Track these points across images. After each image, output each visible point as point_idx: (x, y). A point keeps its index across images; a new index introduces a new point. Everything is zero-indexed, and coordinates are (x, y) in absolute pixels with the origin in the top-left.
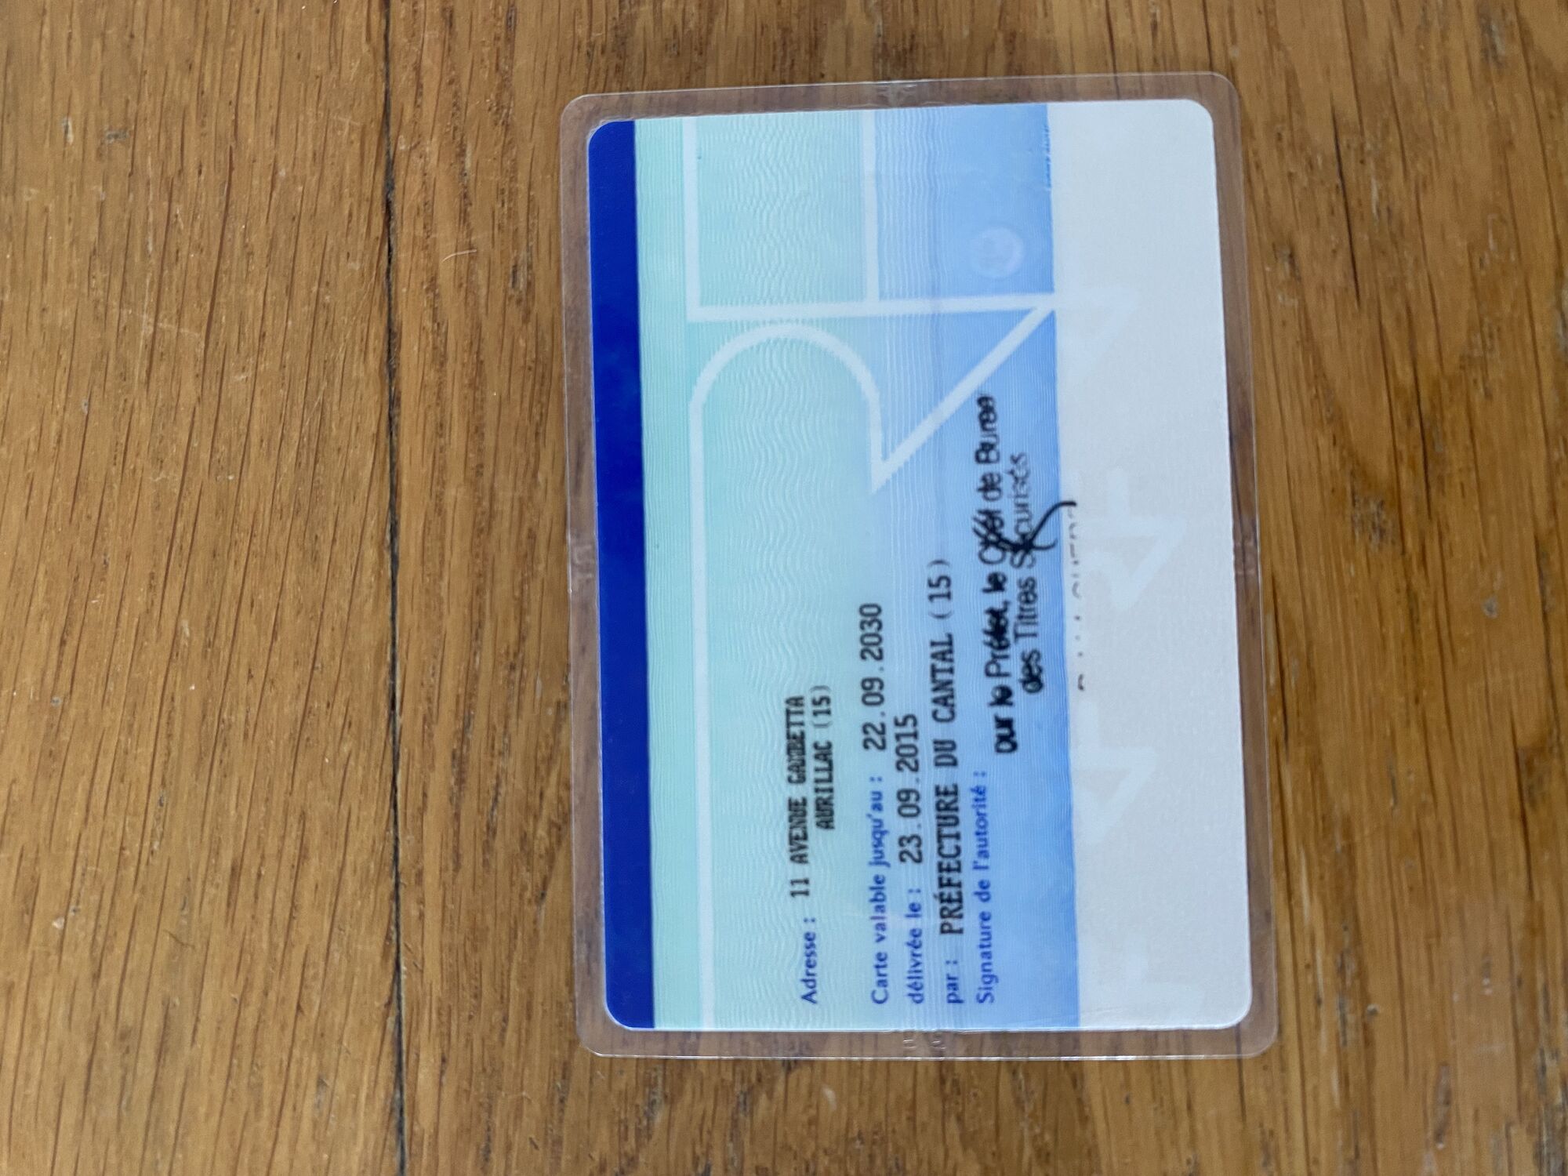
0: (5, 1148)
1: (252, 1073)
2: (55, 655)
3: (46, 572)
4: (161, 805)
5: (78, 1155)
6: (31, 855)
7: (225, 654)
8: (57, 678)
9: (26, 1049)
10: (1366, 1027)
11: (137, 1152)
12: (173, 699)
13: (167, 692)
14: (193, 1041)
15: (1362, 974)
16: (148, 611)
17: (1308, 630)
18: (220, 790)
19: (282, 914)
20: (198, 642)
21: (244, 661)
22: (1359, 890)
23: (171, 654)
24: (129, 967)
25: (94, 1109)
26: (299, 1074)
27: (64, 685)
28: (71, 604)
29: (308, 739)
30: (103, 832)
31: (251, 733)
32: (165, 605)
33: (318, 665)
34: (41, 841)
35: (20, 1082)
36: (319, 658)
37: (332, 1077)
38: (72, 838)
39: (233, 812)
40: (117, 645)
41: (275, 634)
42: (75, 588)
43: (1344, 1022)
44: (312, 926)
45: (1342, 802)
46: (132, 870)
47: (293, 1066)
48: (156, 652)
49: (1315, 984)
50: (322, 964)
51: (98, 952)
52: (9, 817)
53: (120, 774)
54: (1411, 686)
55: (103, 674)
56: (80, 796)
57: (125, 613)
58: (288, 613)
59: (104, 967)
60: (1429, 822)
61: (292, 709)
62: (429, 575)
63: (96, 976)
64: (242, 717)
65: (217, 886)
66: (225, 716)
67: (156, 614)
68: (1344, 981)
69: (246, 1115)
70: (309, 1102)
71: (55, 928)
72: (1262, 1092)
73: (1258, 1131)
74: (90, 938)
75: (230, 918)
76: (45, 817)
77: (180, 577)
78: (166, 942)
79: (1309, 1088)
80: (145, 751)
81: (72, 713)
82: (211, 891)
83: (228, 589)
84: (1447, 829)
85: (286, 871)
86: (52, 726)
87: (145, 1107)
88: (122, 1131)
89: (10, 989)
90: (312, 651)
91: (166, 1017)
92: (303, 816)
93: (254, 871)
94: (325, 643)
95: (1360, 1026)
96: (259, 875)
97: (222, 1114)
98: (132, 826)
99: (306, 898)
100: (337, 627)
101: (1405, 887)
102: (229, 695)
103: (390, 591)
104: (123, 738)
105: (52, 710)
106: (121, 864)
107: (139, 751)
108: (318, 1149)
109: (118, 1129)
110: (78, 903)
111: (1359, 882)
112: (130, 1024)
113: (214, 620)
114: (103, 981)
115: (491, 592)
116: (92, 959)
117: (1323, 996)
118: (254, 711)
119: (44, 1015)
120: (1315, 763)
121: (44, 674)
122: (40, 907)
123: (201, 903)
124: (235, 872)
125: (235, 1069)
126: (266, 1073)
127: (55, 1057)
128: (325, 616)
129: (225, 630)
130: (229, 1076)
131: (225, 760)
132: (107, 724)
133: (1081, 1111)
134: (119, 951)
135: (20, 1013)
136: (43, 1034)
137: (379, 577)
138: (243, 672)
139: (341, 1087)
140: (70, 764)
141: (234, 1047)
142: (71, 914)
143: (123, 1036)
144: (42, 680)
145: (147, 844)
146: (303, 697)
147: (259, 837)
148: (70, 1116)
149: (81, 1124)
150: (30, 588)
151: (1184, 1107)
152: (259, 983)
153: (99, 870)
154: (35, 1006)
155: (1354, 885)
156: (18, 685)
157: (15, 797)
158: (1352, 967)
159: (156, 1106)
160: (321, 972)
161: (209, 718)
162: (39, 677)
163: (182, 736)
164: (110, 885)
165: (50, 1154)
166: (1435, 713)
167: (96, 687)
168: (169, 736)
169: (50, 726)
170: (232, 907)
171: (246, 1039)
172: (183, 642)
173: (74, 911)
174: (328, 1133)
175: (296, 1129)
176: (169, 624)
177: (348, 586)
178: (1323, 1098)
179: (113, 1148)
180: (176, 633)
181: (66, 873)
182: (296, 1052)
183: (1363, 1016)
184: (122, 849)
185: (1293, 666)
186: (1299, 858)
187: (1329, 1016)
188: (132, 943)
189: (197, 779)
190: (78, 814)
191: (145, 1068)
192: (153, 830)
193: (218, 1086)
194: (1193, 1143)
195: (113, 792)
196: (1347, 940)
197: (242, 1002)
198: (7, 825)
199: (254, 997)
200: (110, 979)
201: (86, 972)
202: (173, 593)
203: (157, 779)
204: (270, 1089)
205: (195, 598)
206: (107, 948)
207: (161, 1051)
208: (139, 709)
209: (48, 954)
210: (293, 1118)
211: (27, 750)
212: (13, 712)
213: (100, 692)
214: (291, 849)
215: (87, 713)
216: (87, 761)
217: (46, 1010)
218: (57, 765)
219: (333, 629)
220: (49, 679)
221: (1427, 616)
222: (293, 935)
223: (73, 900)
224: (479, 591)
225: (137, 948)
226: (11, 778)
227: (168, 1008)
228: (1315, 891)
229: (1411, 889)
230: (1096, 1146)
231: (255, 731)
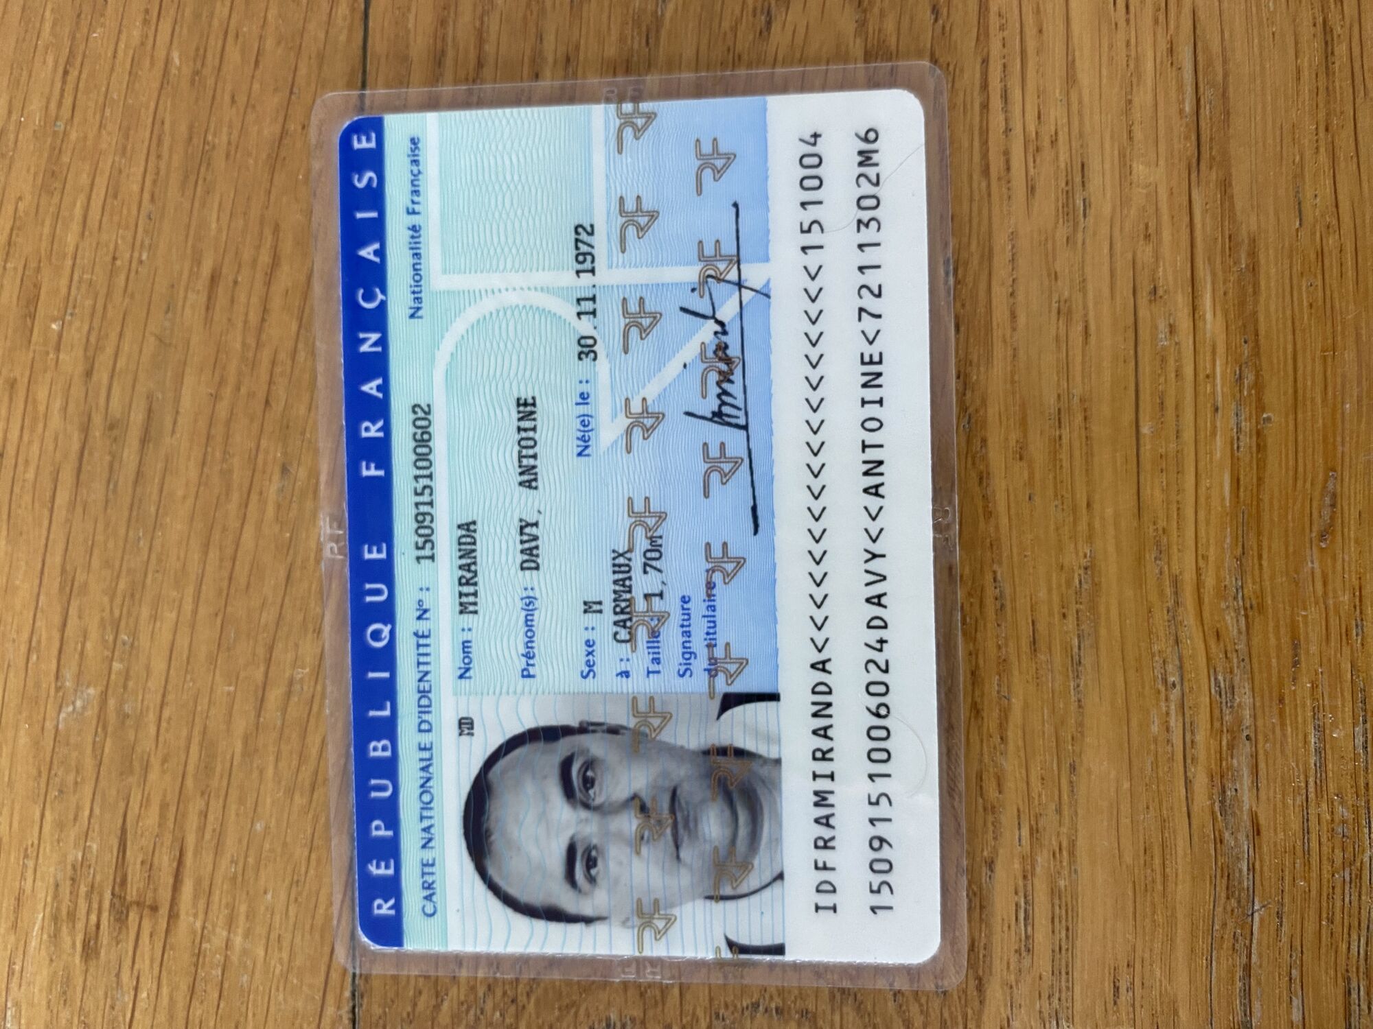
0: (5, 527)
1: (224, 460)
2: (58, 85)
3: (52, 9)
4: (150, 219)
5: (70, 533)
6: (33, 265)
7: (210, 82)
8: (60, 104)
9: (26, 438)
10: (1258, 433)
11: (122, 531)
12: (163, 123)
13: (158, 117)
14: (173, 432)
15: (1258, 386)
16: (142, 44)
17: (1225, 62)
18: (203, 205)
19: (254, 318)
20: (186, 71)
21: (229, 87)
22: (1261, 308)
23: (162, 83)
24: (118, 365)
25: (85, 491)
26: (265, 463)
27: (66, 112)
28: (73, 38)
29: (284, 158)
30: (98, 244)
31: (233, 152)
32: (158, 38)
33: (295, 90)
34: (43, 252)
35: (20, 468)
36: (296, 84)
37: (295, 465)
38: (70, 249)
39: (214, 226)
40: (114, 75)
41: (257, 63)
42: (78, 23)
43: (1239, 430)
44: (281, 329)
45: (1249, 223)
46: (122, 277)
47: (261, 457)
48: (150, 79)
49: (1214, 393)
50: (289, 362)
51: (90, 353)
52: (15, 232)
53: (114, 191)
54: (1322, 115)
55: (101, 99)
56: (78, 211)
57: (122, 45)
58: (269, 43)
59: (96, 365)
60: (1331, 241)
61: (270, 130)
62: (399, 8)
63: (88, 374)
64: (225, 138)
65: (198, 292)
66: (210, 138)
67: (149, 47)
68: (1241, 391)
69: (218, 498)
70: (274, 488)
71: (53, 330)
72: (1158, 494)
73: (1152, 528)
74: (84, 340)
75: (208, 320)
76: (46, 230)
77: (172, 12)
78: (151, 343)
79: (1202, 490)
80: (138, 170)
81: (73, 136)
82: (192, 296)
83: (216, 23)
84: (1349, 247)
85: (259, 276)
86: (54, 149)
87: (130, 490)
88: (109, 511)
89: (12, 384)
90: (290, 79)
91: (150, 411)
92: (277, 229)
93: (231, 278)
94: (303, 71)
95: (1254, 432)
96: (236, 282)
97: (196, 498)
98: (123, 238)
99: (276, 303)
100: (313, 56)
101: (1305, 303)
102: (213, 119)
103: (362, 23)
104: (117, 159)
105: (55, 133)
106: (112, 273)
107: (132, 170)
108: (281, 530)
109: (106, 509)
110: (74, 307)
111: (1262, 299)
112: (118, 416)
113: (202, 51)
114: (95, 377)
115: (454, 24)
116: (86, 357)
117: (1220, 405)
118: (235, 133)
119: (42, 408)
120: (1225, 185)
121: (48, 102)
122: (41, 311)
123: (184, 306)
124: (214, 279)
125: (209, 458)
126: (236, 462)
127: (51, 448)
128: (304, 45)
129: (212, 60)
130: (204, 464)
131: (209, 178)
132: (104, 146)
133: (985, 507)
134: (110, 351)
135: (21, 406)
136: (41, 425)
137: (353, 10)
138: (227, 98)
139: (302, 473)
140: (70, 182)
141: (209, 437)
142: (68, 318)
143: (111, 427)
144: (47, 108)
145: (136, 255)
146: (281, 119)
147: (237, 248)
148: (63, 498)
149: (72, 505)
150: (38, 25)
151: (1084, 505)
152: (232, 380)
153: (94, 278)
154: (35, 401)
155: (1256, 303)
156: (26, 111)
157: (21, 213)
158: (1249, 378)
159: (139, 490)
160: (289, 370)
161: (195, 141)
162: (44, 104)
163: (170, 157)
164: (103, 291)
165: (44, 532)
166: (1344, 140)
167: (95, 114)
168: (159, 157)
169: (53, 148)
170: (211, 311)
171: (218, 431)
172: (174, 71)
173: (72, 315)
174: (291, 515)
175: (263, 511)
176: (161, 54)
177: (325, 18)
178: (1215, 502)
179: (100, 527)
180: (168, 61)
181: (64, 282)
182: (264, 443)
183: (1257, 423)
184: (114, 259)
185: (1207, 94)
186: (1205, 275)
187: (1225, 423)
188: (122, 344)
189: (183, 195)
190: (75, 227)
191: (130, 455)
192: (142, 242)
193: (193, 473)
194: (1090, 538)
195: (108, 208)
196: (1246, 350)
197: (216, 397)
198: (13, 237)
199: (227, 391)
200: (101, 375)
201: (80, 369)
202: (165, 27)
203: (146, 196)
204: (239, 476)
205: (185, 31)
206: (99, 348)
207: (144, 441)
208: (132, 132)
209: (47, 353)
210: (259, 501)
211: (32, 171)
212: (21, 136)
213: (98, 117)
214: (265, 258)
215: (85, 138)
216: (84, 179)
217: (45, 402)
218: (58, 185)
219: (310, 58)
220: (53, 106)
221: (1341, 50)
222: (264, 337)
223: (71, 304)
224: (443, 23)
225: (126, 347)
226: (19, 195)
227: (151, 402)
228: (1218, 308)
229: (1311, 306)
230: (998, 539)
231: (236, 152)
